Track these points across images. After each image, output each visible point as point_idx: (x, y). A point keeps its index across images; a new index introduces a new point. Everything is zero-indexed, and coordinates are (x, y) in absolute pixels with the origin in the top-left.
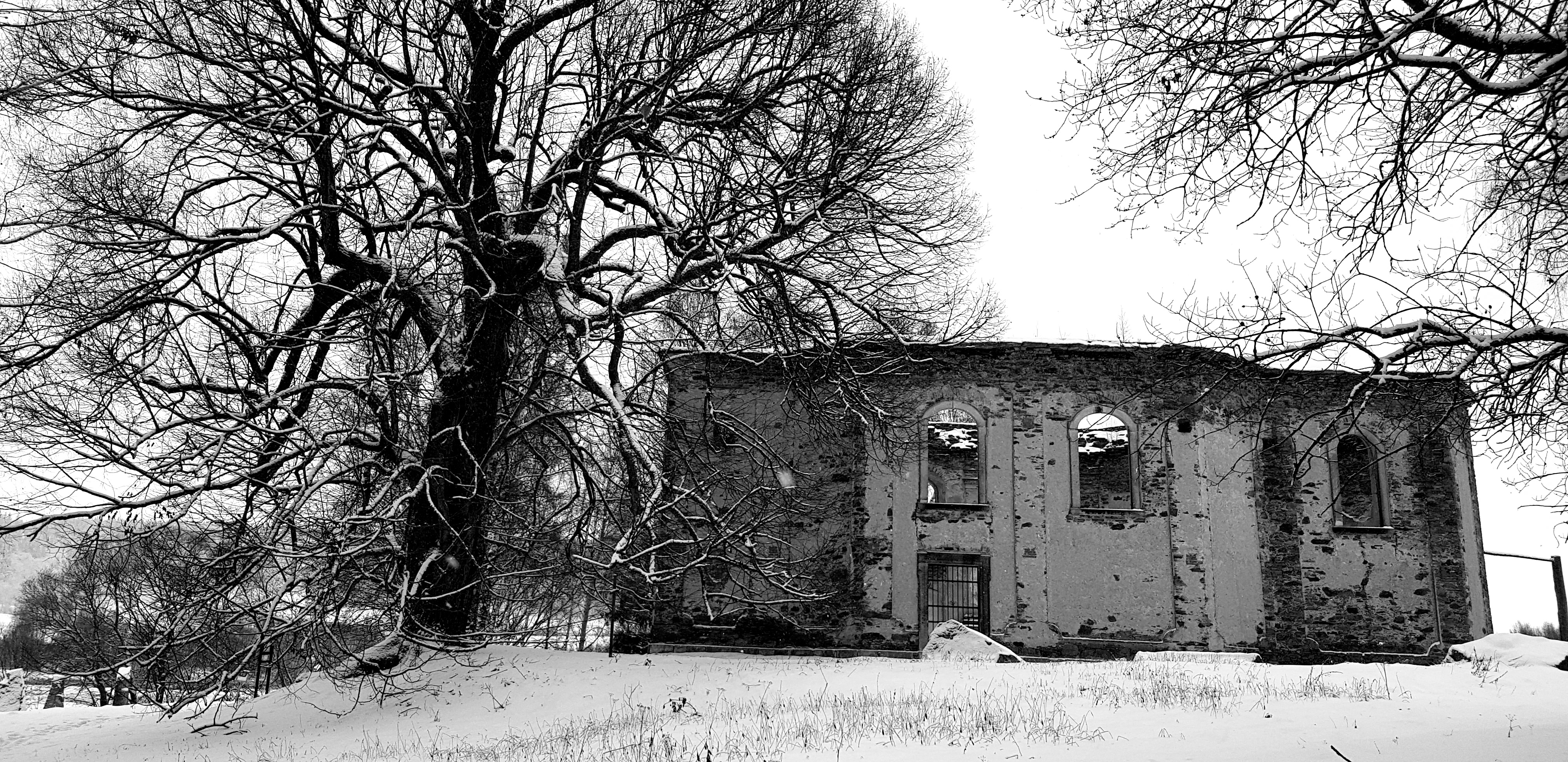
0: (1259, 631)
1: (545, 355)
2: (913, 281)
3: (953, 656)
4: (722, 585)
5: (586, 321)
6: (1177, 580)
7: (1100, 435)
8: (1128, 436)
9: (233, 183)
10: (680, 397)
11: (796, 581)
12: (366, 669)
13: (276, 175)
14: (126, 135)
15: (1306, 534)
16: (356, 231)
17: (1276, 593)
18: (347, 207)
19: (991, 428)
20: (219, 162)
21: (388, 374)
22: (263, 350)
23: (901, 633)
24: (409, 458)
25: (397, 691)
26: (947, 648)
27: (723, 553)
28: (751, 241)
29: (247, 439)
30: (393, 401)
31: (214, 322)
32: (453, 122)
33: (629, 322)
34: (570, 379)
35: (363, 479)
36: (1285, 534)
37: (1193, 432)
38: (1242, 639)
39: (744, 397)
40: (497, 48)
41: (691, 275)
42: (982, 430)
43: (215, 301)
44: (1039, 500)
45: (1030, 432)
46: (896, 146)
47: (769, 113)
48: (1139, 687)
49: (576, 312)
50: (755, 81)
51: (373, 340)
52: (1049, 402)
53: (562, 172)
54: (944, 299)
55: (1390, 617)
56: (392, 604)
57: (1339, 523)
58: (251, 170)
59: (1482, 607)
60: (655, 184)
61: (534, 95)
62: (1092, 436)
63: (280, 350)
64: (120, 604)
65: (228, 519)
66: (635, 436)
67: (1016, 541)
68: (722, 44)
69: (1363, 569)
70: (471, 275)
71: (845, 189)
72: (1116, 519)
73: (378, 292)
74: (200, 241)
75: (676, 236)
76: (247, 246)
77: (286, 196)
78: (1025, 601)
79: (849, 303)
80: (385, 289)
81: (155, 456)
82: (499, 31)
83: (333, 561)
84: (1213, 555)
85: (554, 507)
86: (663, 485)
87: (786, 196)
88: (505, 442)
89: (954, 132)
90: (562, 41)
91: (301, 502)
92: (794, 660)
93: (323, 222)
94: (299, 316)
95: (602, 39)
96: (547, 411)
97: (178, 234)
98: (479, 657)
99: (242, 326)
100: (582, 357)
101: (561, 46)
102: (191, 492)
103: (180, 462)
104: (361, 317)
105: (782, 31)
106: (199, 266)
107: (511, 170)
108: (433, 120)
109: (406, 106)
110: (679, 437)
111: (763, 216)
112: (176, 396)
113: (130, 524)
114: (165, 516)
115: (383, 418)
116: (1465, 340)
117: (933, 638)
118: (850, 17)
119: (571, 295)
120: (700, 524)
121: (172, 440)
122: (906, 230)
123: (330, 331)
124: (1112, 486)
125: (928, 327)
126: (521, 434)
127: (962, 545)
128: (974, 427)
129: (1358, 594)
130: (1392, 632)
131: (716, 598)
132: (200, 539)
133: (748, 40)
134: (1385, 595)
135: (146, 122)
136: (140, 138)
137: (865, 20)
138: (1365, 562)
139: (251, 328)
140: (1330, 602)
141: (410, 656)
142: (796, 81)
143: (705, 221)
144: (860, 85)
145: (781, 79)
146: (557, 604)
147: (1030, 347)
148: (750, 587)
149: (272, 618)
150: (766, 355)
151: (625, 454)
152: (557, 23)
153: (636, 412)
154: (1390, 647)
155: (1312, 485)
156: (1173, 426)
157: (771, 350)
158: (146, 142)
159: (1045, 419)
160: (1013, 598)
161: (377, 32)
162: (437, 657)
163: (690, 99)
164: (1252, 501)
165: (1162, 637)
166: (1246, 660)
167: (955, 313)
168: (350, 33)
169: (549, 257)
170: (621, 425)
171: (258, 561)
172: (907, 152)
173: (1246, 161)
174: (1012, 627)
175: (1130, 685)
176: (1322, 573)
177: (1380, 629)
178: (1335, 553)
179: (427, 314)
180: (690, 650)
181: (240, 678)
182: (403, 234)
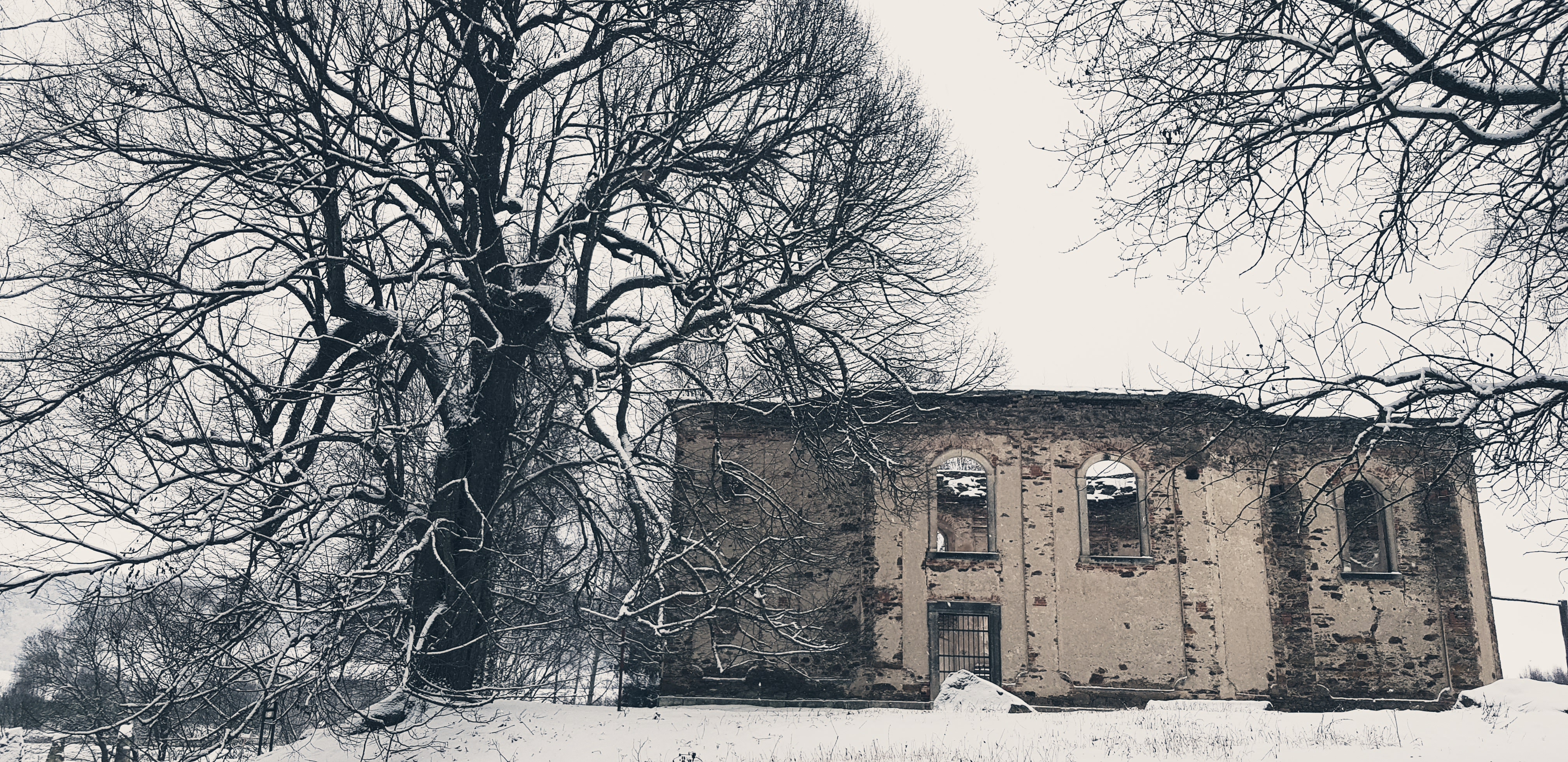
0: (1270, 678)
1: (552, 406)
2: (921, 330)
3: (964, 706)
4: (732, 637)
5: (594, 372)
6: (1187, 628)
7: (1108, 482)
8: (1136, 483)
9: (239, 235)
10: (688, 447)
11: (806, 632)
12: (371, 726)
13: (282, 228)
14: (132, 189)
15: (1315, 580)
16: (362, 283)
17: (1286, 640)
18: (354, 259)
19: (999, 476)
20: (225, 214)
21: (394, 426)
22: (268, 403)
23: (912, 683)
24: (414, 511)
25: (403, 748)
26: (958, 698)
27: (733, 604)
28: (759, 291)
29: (252, 492)
30: (399, 454)
31: (219, 375)
32: (460, 174)
33: (637, 372)
34: (578, 430)
35: (368, 532)
36: (1294, 581)
37: (1200, 479)
38: (1254, 686)
39: (753, 447)
40: (504, 100)
41: (698, 326)
42: (990, 478)
43: (219, 354)
44: (1049, 549)
45: (1039, 480)
46: (902, 197)
47: (776, 163)
48: (1151, 737)
49: (583, 363)
50: (762, 132)
51: (379, 392)
52: (1057, 449)
53: (569, 223)
54: (951, 348)
55: (1400, 663)
56: (398, 659)
57: (1347, 569)
58: (257, 222)
59: (1491, 652)
60: (662, 235)
61: (541, 147)
62: (1101, 483)
63: (285, 403)
64: (122, 661)
65: (231, 574)
66: (643, 487)
67: (1026, 590)
68: (728, 96)
69: (1372, 615)
70: (478, 326)
71: (852, 240)
72: (1125, 567)
73: (384, 344)
74: (205, 295)
75: (684, 287)
76: (252, 299)
77: (292, 248)
78: (1036, 650)
79: (857, 352)
80: (391, 342)
81: (158, 511)
82: (506, 84)
83: (338, 616)
84: (1222, 602)
85: (562, 559)
86: (671, 536)
87: (793, 246)
88: (512, 494)
89: (959, 183)
90: (569, 93)
91: (306, 556)
92: (805, 711)
93: (329, 274)
94: (304, 369)
95: (610, 90)
96: (554, 462)
97: (183, 287)
98: (486, 713)
99: (247, 379)
100: (589, 408)
101: (568, 99)
102: (194, 547)
103: (183, 517)
104: (367, 369)
105: (788, 82)
106: (204, 319)
107: (518, 222)
108: (440, 172)
109: (413, 158)
110: (687, 487)
111: (771, 266)
112: (179, 450)
113: (132, 580)
114: (167, 571)
115: (388, 471)
116: (1468, 388)
117: (944, 688)
118: (855, 69)
119: (578, 346)
120: (709, 575)
121: (175, 495)
122: (913, 279)
123: (335, 384)
124: (1121, 534)
125: (936, 376)
126: (528, 485)
127: (972, 594)
128: (983, 475)
129: (1367, 640)
130: (1402, 678)
131: (725, 650)
132: (203, 594)
133: (755, 92)
134: (1394, 641)
135: (151, 176)
136: (146, 191)
137: (870, 71)
138: (1374, 608)
139: (256, 382)
140: (1340, 649)
141: (416, 712)
142: (803, 132)
143: (713, 272)
144: (866, 136)
145: (788, 130)
146: (565, 657)
147: (1037, 395)
148: (760, 638)
149: (276, 674)
150: (775, 404)
151: (633, 505)
152: (564, 75)
153: (644, 463)
154: (1400, 694)
155: (1320, 531)
156: (1181, 474)
157: (780, 400)
158: (151, 195)
159: (1053, 467)
160: (1024, 647)
161: (385, 84)
162: (443, 713)
163: (698, 150)
164: (1261, 547)
165: (1173, 686)
166: (1257, 708)
167: (963, 362)
168: (357, 85)
169: (555, 309)
170: (629, 476)
171: (262, 616)
172: (913, 202)
173: (1248, 210)
174: (1023, 676)
175: (1141, 734)
176: (1331, 619)
177: (1390, 675)
178: (1344, 599)
179: (433, 366)
180: (699, 703)
181: (243, 736)
182: (409, 285)
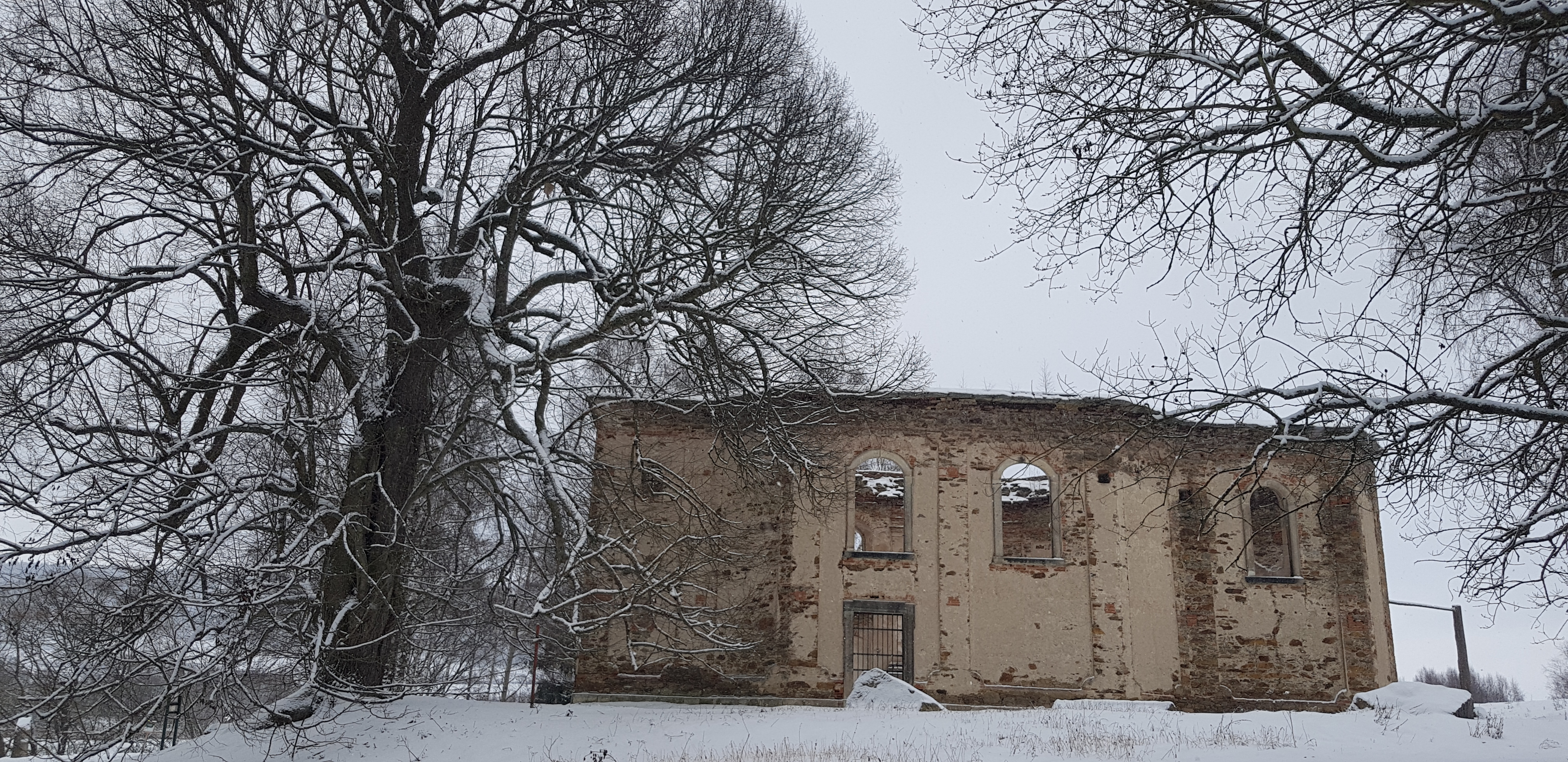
0: (1175, 679)
1: (469, 401)
2: (841, 333)
3: (876, 704)
4: (647, 634)
5: (512, 367)
6: (1095, 628)
7: (1023, 484)
8: (1050, 486)
9: (148, 220)
10: (607, 444)
11: (721, 630)
12: (278, 721)
13: (193, 213)
14: (36, 170)
15: (1220, 583)
16: (276, 270)
17: (1191, 641)
18: (268, 248)
19: (917, 477)
20: (134, 198)
21: (307, 418)
22: (176, 393)
23: (826, 681)
24: (326, 505)
25: (309, 743)
26: (871, 696)
27: (649, 602)
28: (682, 288)
29: (159, 482)
30: (311, 446)
31: (127, 363)
32: (378, 163)
33: (557, 368)
34: (495, 425)
35: (278, 526)
36: (1200, 583)
37: (1112, 483)
38: (1159, 686)
39: (674, 444)
40: (425, 90)
41: (619, 323)
42: (908, 479)
43: (126, 340)
44: (963, 549)
45: (955, 481)
46: (826, 199)
47: (701, 162)
48: (1056, 736)
49: (502, 358)
50: (687, 130)
51: (291, 383)
52: (973, 452)
53: (489, 215)
54: (871, 351)
55: (1299, 666)
56: (307, 655)
57: (1251, 573)
58: (167, 207)
59: (1387, 656)
60: (585, 230)
61: (464, 137)
62: (1016, 485)
63: (194, 392)
64: (21, 651)
65: (135, 565)
66: (560, 482)
67: (940, 589)
68: (654, 92)
69: (1274, 618)
70: (394, 319)
71: (775, 240)
72: (1038, 568)
73: (296, 334)
74: (111, 280)
75: (606, 283)
76: (161, 285)
77: (204, 235)
78: (948, 649)
79: (777, 353)
80: (304, 332)
81: (59, 500)
82: (427, 74)
83: (245, 610)
84: (1130, 605)
85: (477, 554)
86: (588, 533)
87: (715, 246)
88: (426, 489)
89: (882, 187)
90: (492, 84)
91: (212, 549)
92: (719, 708)
93: (241, 261)
94: (214, 357)
95: (534, 84)
96: (471, 457)
97: (89, 272)
98: (395, 709)
99: (155, 368)
100: (507, 403)
101: (490, 90)
102: (97, 538)
103: (85, 507)
104: (278, 359)
105: (713, 80)
106: (110, 305)
107: (438, 213)
108: (358, 160)
109: (330, 146)
110: (605, 484)
111: (694, 264)
112: (82, 439)
113: (32, 570)
114: (68, 562)
115: (298, 464)
116: (1362, 403)
117: (857, 686)
118: (781, 69)
119: (496, 340)
120: (626, 572)
121: (78, 484)
122: (836, 282)
123: (246, 374)
124: (1036, 535)
125: (857, 377)
126: (443, 480)
127: (887, 593)
128: (901, 476)
129: (1269, 643)
130: (1301, 679)
131: (641, 648)
132: (107, 585)
133: (680, 89)
134: (1295, 643)
135: (58, 156)
136: (50, 173)
137: (796, 72)
138: (1276, 611)
139: (164, 370)
140: (1242, 651)
141: (324, 706)
142: (726, 131)
143: (634, 269)
144: (791, 136)
145: (713, 129)
146: (480, 652)
147: (955, 398)
148: (676, 635)
149: (180, 667)
150: (695, 402)
151: (549, 502)
152: (485, 66)
153: (561, 459)
154: (1299, 695)
155: (1226, 536)
156: (1093, 477)
157: (700, 398)
158: (57, 177)
159: (969, 469)
160: (936, 646)
161: (302, 70)
162: (352, 708)
163: (622, 145)
164: (1168, 551)
165: (1080, 685)
166: (1160, 708)
167: (882, 364)
168: (274, 69)
169: (474, 302)
170: (547, 473)
171: (167, 609)
172: (835, 205)
173: (1159, 223)
174: (935, 674)
175: (1046, 734)
176: (1235, 621)
177: (1289, 677)
178: (1248, 602)
179: (346, 357)
180: (613, 700)
181: (146, 729)
182: (323, 275)
